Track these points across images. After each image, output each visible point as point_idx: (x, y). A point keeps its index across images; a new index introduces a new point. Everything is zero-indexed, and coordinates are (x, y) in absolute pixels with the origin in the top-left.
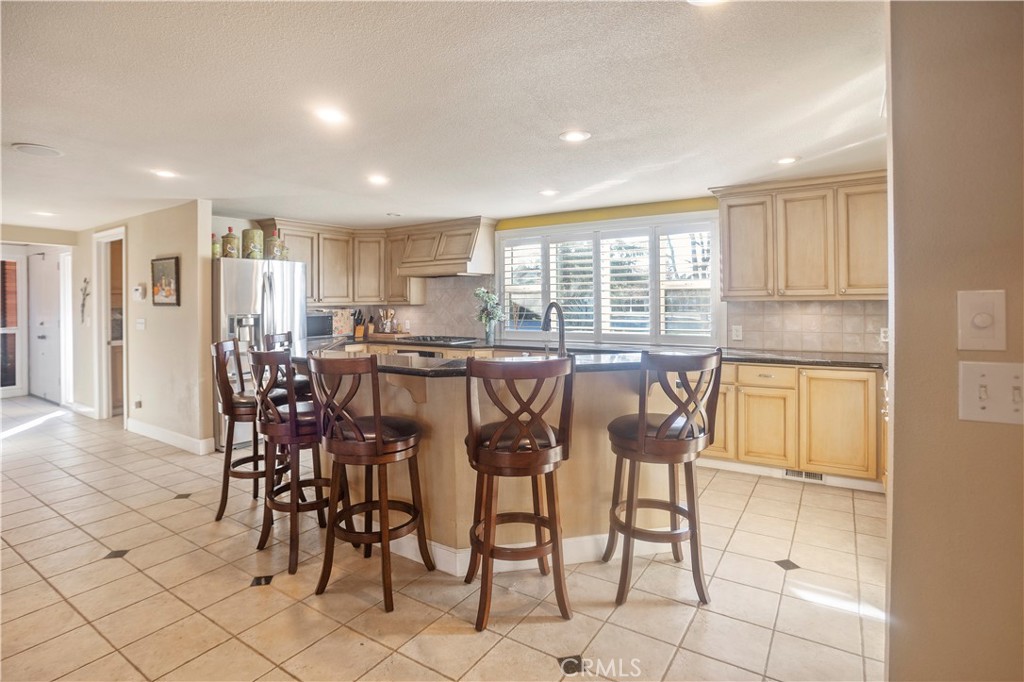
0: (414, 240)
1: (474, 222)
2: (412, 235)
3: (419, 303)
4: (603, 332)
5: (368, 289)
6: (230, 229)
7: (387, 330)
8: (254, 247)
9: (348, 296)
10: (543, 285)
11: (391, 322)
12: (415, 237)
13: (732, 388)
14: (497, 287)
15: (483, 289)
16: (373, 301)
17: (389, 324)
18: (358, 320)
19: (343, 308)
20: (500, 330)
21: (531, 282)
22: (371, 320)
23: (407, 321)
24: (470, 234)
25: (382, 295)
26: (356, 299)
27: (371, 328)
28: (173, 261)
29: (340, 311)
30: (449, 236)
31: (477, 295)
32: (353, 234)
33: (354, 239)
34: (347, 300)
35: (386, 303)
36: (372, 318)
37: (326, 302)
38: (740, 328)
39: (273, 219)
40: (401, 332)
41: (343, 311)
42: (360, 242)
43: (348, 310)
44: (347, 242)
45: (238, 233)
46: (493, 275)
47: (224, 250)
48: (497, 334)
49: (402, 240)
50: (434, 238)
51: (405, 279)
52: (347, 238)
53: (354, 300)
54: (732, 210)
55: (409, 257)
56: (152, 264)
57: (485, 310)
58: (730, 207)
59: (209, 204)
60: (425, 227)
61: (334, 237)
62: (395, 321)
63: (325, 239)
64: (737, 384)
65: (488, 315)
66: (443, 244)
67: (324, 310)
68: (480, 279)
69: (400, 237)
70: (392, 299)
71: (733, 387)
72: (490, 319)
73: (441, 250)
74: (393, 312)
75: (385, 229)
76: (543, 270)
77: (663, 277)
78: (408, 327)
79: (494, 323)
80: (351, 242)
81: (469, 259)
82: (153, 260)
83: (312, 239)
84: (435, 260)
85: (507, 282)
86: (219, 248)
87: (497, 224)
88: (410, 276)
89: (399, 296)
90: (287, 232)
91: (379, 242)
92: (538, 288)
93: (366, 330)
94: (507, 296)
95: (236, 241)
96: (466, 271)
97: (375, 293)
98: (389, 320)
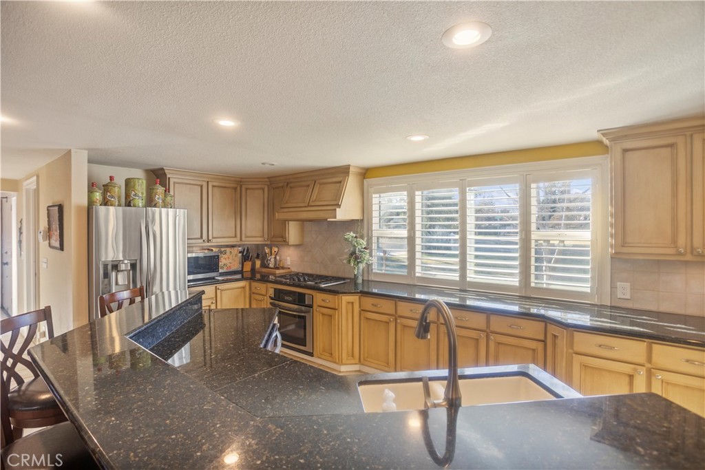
0: (291, 188)
1: (344, 171)
2: (291, 183)
3: (297, 243)
4: (468, 279)
5: (254, 230)
6: (111, 178)
7: (271, 265)
8: (135, 195)
9: (236, 236)
10: (409, 231)
11: (275, 258)
12: (292, 185)
13: (643, 371)
14: (365, 232)
15: (352, 234)
16: (259, 241)
17: (273, 260)
18: (246, 257)
19: (233, 246)
20: (368, 271)
21: (397, 227)
22: (258, 257)
23: (288, 258)
24: (340, 182)
25: (266, 236)
26: (243, 238)
27: (258, 263)
28: (57, 208)
29: (228, 250)
30: (321, 184)
31: (346, 239)
32: (241, 182)
33: (241, 186)
34: (235, 239)
35: (269, 243)
36: (258, 255)
37: (215, 242)
38: (628, 285)
39: (162, 169)
40: (283, 268)
41: (232, 250)
42: (247, 189)
43: (236, 248)
44: (235, 189)
45: (120, 181)
46: (362, 220)
47: (104, 198)
48: (365, 275)
49: (282, 187)
50: (308, 186)
51: (284, 222)
52: (234, 185)
53: (241, 240)
54: (628, 154)
55: (287, 203)
56: (48, 210)
57: (353, 253)
58: (625, 151)
59: (85, 155)
60: (299, 176)
61: (221, 184)
62: (278, 258)
63: (213, 186)
64: (649, 366)
65: (356, 258)
66: (316, 191)
67: (214, 249)
68: (350, 224)
69: (281, 185)
70: (274, 239)
71: (644, 368)
72: (358, 263)
73: (314, 197)
74: (276, 249)
75: (268, 178)
76: (408, 210)
77: (533, 227)
78: (289, 263)
79: (361, 266)
80: (239, 189)
81: (339, 206)
82: (48, 207)
83: (202, 186)
84: (309, 206)
85: (375, 227)
86: (98, 196)
87: (366, 173)
88: (289, 221)
89: (280, 237)
90: (176, 180)
91: (263, 189)
92: (404, 233)
93: (254, 265)
94: (374, 240)
95: (116, 189)
96: (335, 217)
97: (260, 234)
98: (273, 256)
